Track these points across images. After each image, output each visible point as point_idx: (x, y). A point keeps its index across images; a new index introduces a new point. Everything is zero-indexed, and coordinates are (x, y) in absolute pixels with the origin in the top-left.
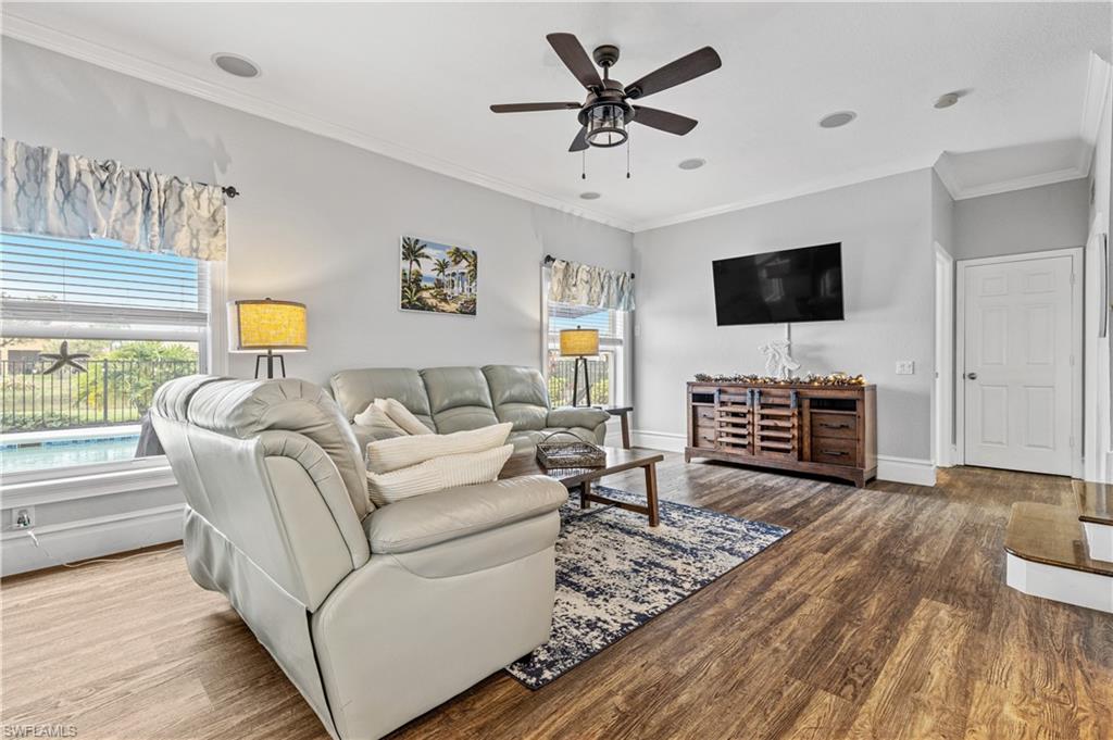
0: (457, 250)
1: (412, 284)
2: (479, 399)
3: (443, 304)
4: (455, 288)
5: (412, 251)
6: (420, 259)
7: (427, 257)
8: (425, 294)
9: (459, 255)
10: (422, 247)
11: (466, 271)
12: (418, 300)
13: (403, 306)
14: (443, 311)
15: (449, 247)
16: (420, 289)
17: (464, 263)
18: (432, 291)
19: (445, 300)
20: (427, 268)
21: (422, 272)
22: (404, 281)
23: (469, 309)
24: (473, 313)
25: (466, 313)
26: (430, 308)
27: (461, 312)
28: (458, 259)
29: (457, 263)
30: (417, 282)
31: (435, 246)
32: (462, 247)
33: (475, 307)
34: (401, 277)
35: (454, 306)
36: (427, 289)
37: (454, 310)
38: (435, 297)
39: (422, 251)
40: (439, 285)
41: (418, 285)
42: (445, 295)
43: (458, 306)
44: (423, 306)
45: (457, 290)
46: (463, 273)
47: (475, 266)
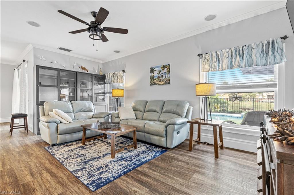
0: (164, 66)
1: (152, 78)
2: (156, 110)
3: (160, 82)
4: (163, 77)
5: (152, 71)
6: (154, 72)
7: (156, 71)
8: (155, 81)
9: (164, 67)
10: (154, 69)
11: (166, 71)
12: (153, 83)
13: (150, 85)
14: (160, 84)
15: (161, 66)
16: (154, 80)
17: (166, 69)
18: (157, 80)
19: (160, 81)
20: (156, 74)
21: (154, 75)
22: (150, 79)
23: (168, 82)
24: (169, 83)
25: (167, 84)
26: (157, 84)
27: (165, 84)
28: (164, 68)
29: (163, 69)
30: (153, 78)
31: (157, 67)
32: (165, 64)
33: (169, 82)
34: (150, 78)
35: (163, 83)
36: (156, 79)
37: (163, 84)
38: (158, 81)
39: (155, 69)
40: (159, 77)
41: (154, 79)
42: (160, 80)
43: (164, 82)
44: (155, 84)
45: (164, 78)
46: (165, 72)
47: (169, 69)
